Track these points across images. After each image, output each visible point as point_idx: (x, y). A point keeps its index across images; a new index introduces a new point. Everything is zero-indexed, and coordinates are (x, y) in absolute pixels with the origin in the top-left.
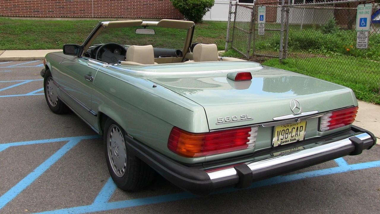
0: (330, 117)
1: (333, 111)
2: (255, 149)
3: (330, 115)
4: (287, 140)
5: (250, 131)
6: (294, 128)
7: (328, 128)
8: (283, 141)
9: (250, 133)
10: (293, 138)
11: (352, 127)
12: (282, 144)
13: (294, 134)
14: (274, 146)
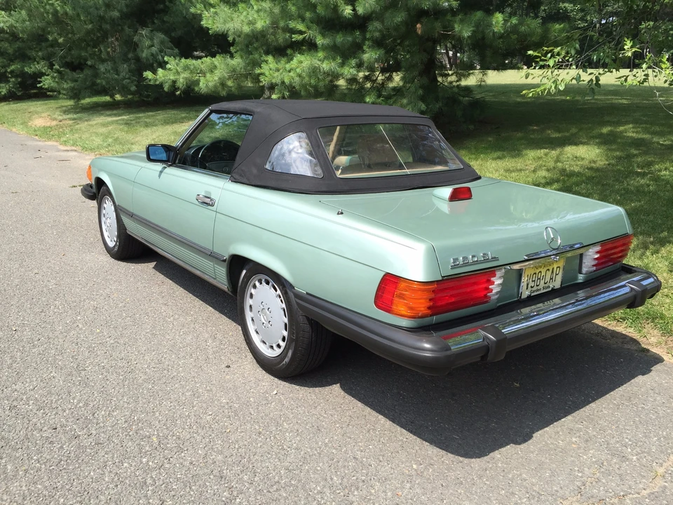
0: (597, 252)
1: (602, 243)
2: (498, 302)
3: (598, 248)
4: (539, 288)
5: (495, 276)
6: (548, 270)
7: (594, 268)
8: (533, 289)
9: (493, 279)
10: (547, 285)
11: (622, 267)
12: (533, 294)
13: (548, 279)
14: (522, 297)
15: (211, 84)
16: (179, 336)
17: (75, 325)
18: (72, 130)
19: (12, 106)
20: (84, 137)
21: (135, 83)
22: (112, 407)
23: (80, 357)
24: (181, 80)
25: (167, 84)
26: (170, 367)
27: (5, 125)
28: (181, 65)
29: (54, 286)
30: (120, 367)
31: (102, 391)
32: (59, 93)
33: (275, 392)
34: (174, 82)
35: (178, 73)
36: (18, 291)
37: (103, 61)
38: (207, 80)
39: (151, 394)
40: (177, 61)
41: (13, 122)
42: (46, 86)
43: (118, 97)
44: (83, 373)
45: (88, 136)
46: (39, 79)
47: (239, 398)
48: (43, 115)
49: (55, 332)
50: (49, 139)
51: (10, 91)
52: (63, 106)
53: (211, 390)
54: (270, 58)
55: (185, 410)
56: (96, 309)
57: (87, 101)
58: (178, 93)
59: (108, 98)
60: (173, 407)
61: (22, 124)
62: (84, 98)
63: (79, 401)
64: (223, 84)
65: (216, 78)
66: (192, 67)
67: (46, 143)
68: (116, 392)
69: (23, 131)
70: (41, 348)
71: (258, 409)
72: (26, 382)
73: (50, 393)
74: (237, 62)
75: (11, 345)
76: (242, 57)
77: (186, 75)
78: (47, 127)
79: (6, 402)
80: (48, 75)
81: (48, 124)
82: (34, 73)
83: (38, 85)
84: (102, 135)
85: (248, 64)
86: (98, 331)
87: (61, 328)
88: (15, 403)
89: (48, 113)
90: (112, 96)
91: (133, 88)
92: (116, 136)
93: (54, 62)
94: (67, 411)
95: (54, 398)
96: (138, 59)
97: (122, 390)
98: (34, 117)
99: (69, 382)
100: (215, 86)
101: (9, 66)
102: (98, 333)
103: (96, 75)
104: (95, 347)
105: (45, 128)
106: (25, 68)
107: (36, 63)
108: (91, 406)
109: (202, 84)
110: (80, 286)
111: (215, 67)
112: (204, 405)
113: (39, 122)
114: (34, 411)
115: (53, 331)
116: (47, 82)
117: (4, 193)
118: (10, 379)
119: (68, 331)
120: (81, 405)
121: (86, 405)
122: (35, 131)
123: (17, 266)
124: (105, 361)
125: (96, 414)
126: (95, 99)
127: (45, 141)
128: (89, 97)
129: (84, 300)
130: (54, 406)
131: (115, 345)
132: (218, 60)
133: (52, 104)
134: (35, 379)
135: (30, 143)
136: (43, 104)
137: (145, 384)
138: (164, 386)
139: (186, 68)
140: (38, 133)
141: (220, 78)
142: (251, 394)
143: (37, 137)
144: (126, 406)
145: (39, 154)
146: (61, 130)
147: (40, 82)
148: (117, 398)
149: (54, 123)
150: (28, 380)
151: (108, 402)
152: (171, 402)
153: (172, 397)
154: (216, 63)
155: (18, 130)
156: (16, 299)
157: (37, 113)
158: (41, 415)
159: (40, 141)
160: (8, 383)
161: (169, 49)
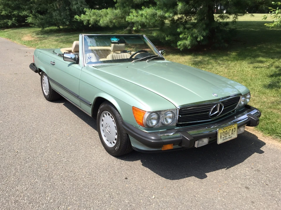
15: (105, 22)
16: (99, 158)
17: (47, 150)
18: (41, 43)
19: (14, 30)
20: (46, 46)
21: (69, 21)
22: (68, 203)
23: (50, 170)
24: (92, 20)
25: (85, 22)
26: (96, 178)
27: (11, 40)
28: (92, 12)
29: (35, 126)
30: (71, 177)
31: (62, 192)
32: (35, 25)
33: (154, 197)
34: (89, 21)
35: (91, 16)
36: (18, 129)
37: (55, 10)
38: (103, 20)
39: (88, 195)
40: (90, 10)
41: (15, 38)
42: (29, 22)
43: (61, 27)
44: (52, 180)
45: (48, 45)
46: (26, 19)
47: (135, 200)
48: (28, 35)
49: (37, 154)
50: (31, 47)
51: (12, 23)
52: (37, 31)
53: (119, 194)
54: (134, 11)
55: (106, 206)
56: (56, 140)
57: (47, 28)
58: (90, 26)
59: (56, 28)
60: (100, 205)
61: (19, 39)
62: (46, 27)
63: (51, 198)
64: (111, 22)
65: (108, 19)
66: (97, 14)
67: (30, 48)
68: (69, 193)
69: (19, 42)
70: (30, 164)
71: (146, 207)
72: (23, 185)
73: (35, 192)
74: (118, 11)
75: (15, 161)
76: (120, 9)
77: (94, 17)
78: (30, 41)
79: (12, 197)
80: (30, 17)
81: (30, 39)
82: (24, 16)
83: (26, 21)
84: (55, 45)
85: (123, 12)
86: (58, 153)
87: (39, 151)
88: (17, 199)
89: (30, 34)
90: (59, 27)
91: (68, 23)
92: (61, 46)
93: (33, 11)
94: (44, 205)
95: (37, 196)
96: (70, 10)
97: (72, 192)
98: (24, 36)
99: (45, 186)
100: (107, 23)
101: (13, 12)
102: (58, 155)
103: (51, 17)
104: (57, 163)
105: (29, 41)
106: (20, 14)
107: (25, 11)
108: (57, 202)
109: (101, 22)
110: (48, 126)
111: (108, 14)
112: (116, 204)
113: (26, 38)
114: (27, 204)
115: (36, 153)
116: (30, 20)
117: (11, 74)
118: (15, 183)
119: (43, 153)
120: (51, 201)
121: (54, 201)
122: (24, 42)
123: (17, 114)
124: (63, 173)
125: (60, 208)
126: (51, 28)
127: (29, 47)
128: (48, 27)
129: (50, 135)
130: (38, 201)
131: (67, 162)
132: (109, 10)
133: (32, 30)
134: (27, 183)
135: (22, 48)
136: (28, 30)
137: (84, 189)
138: (94, 190)
139: (94, 14)
140: (26, 43)
141: (110, 19)
142: (141, 198)
143: (25, 46)
144: (75, 203)
145: (27, 54)
146: (36, 42)
147: (27, 20)
148: (70, 197)
149: (33, 39)
150: (24, 183)
151: (66, 200)
152: (99, 201)
153: (99, 197)
154: (108, 12)
155: (17, 41)
156: (17, 133)
157: (25, 34)
158: (31, 207)
159: (27, 48)
160: (14, 185)
161: (85, 5)
